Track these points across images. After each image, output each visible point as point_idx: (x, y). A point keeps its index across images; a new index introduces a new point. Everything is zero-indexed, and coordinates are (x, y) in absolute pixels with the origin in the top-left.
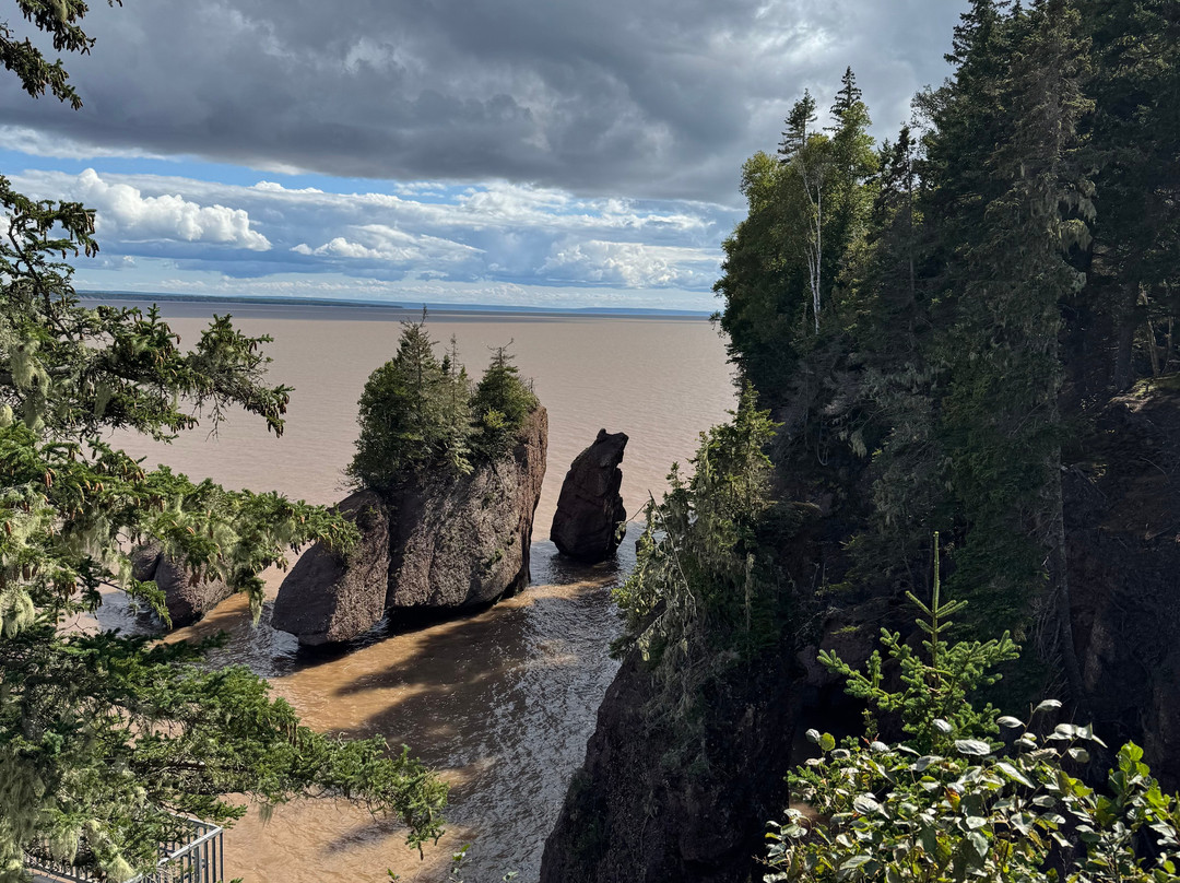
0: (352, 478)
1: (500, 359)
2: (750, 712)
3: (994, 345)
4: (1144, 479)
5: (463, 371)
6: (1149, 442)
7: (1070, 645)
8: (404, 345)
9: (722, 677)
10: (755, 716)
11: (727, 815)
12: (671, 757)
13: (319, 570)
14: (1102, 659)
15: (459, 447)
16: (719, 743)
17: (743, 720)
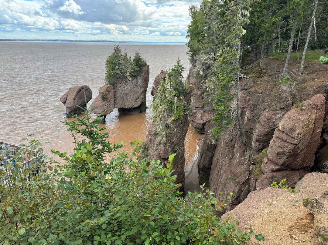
0: (105, 81)
1: (137, 54)
2: (175, 130)
3: (225, 48)
4: (262, 79)
5: (130, 57)
6: (264, 71)
7: (239, 115)
8: (115, 50)
9: (170, 123)
10: (177, 130)
11: (170, 150)
12: (158, 139)
13: (99, 100)
14: (248, 118)
15: (128, 74)
16: (169, 136)
17: (174, 131)
